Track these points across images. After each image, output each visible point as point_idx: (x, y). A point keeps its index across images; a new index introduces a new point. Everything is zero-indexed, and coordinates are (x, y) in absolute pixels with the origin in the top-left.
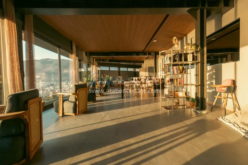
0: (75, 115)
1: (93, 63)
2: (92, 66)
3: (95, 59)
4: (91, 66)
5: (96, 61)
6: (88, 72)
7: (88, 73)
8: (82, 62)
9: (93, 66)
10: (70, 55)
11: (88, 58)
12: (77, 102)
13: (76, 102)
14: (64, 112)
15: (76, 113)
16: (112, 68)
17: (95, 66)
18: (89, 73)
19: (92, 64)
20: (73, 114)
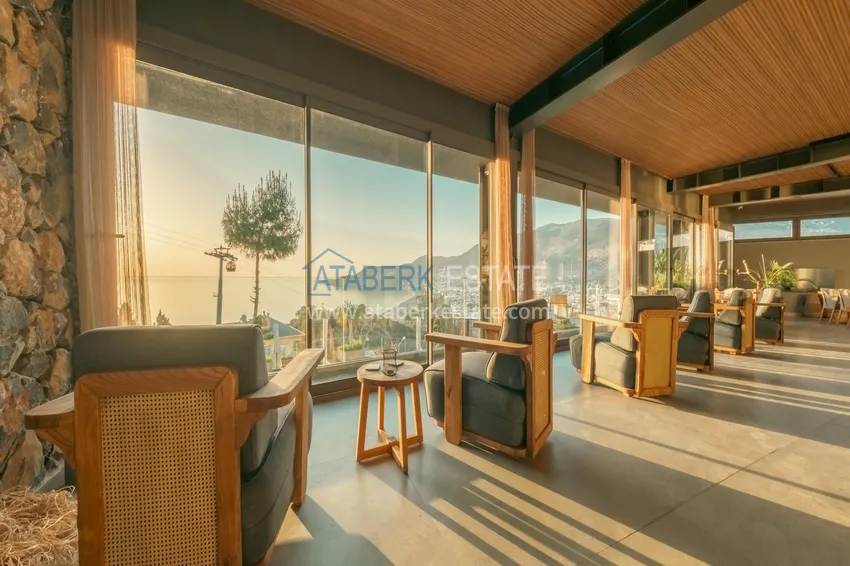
0: (631, 395)
1: (696, 216)
2: (691, 226)
3: (706, 198)
4: (686, 230)
5: (710, 205)
6: (673, 250)
7: (675, 255)
8: (650, 218)
9: (697, 227)
10: (613, 203)
11: (677, 197)
12: (638, 355)
13: (634, 352)
14: (597, 372)
15: (633, 387)
16: (813, 221)
17: (705, 226)
18: (678, 257)
19: (694, 220)
20: (623, 390)
